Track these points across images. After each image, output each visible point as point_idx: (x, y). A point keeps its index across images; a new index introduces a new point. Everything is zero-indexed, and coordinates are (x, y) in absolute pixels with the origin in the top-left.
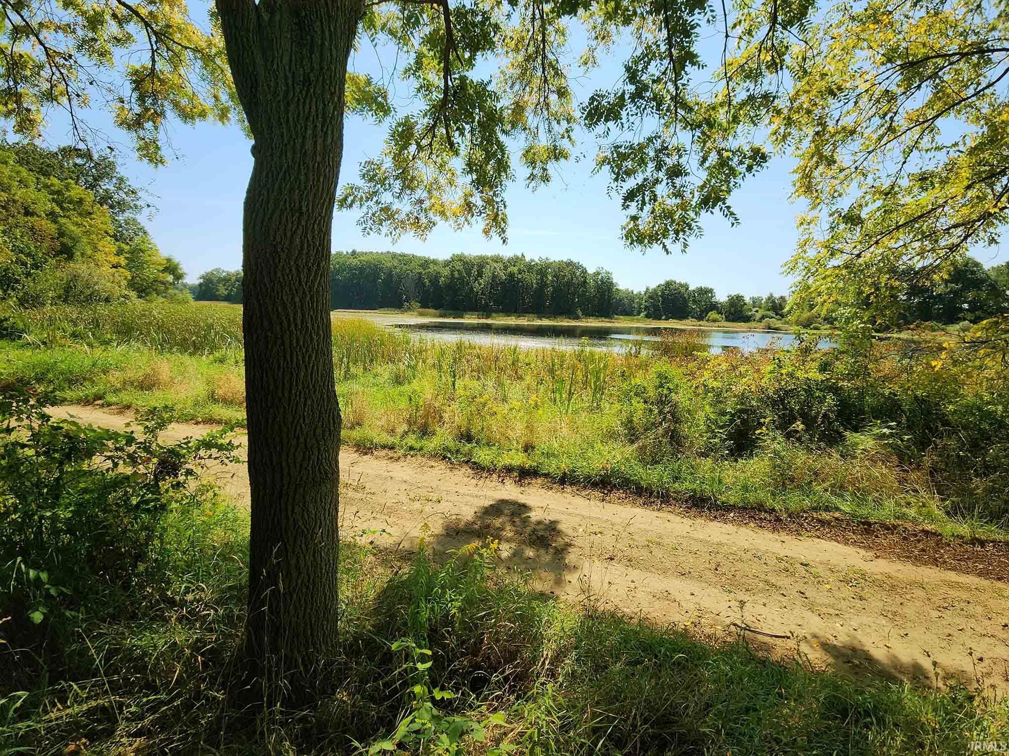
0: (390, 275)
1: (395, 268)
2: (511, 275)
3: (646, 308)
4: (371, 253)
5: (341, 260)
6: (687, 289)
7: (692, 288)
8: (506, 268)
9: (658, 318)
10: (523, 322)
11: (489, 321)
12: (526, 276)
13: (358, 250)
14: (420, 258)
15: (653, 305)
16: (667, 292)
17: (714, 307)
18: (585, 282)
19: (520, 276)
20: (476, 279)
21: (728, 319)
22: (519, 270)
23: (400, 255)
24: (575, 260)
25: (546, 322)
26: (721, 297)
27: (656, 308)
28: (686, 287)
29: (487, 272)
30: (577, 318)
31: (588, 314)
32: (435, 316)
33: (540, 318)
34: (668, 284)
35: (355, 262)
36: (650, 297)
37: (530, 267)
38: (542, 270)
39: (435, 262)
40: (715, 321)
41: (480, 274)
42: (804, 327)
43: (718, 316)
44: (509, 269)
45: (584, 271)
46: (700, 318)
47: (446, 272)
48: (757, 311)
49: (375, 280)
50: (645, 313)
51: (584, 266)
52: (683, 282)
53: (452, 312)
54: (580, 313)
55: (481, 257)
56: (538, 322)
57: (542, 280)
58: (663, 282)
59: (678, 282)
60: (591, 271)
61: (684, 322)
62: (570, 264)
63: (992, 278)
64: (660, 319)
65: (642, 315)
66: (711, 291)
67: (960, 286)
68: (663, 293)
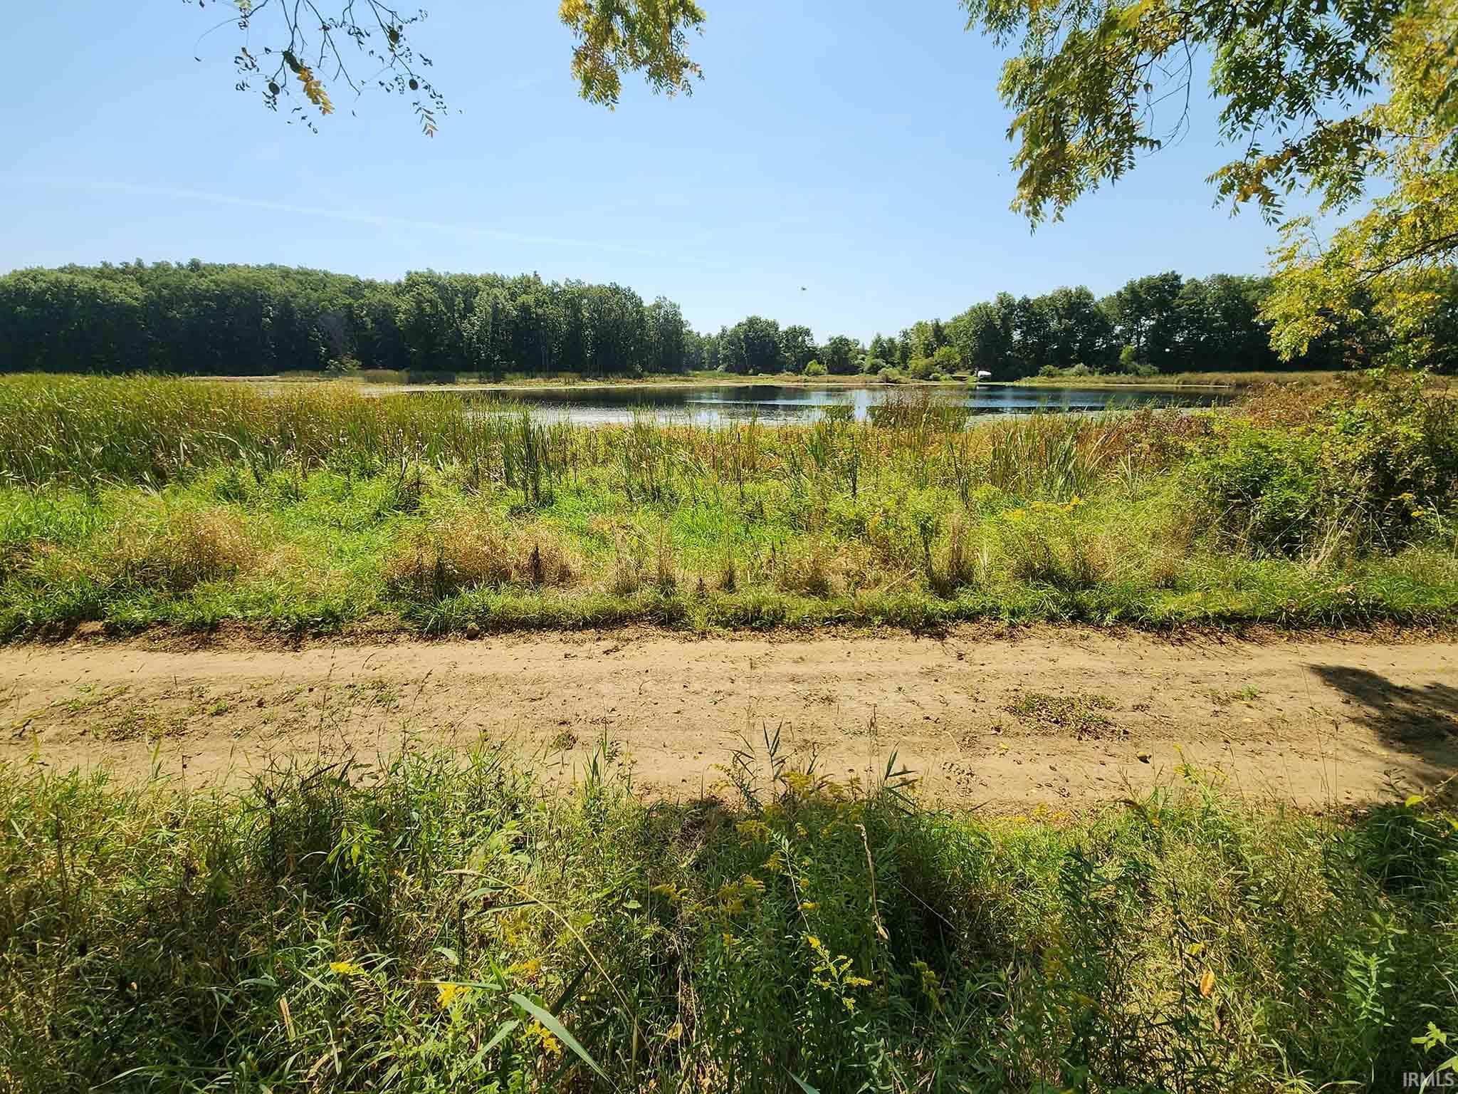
0: (286, 309)
1: (294, 296)
2: (525, 308)
3: (726, 358)
4: (235, 267)
5: (172, 281)
6: (777, 329)
7: (783, 328)
8: (513, 296)
9: (743, 372)
10: (558, 385)
11: (501, 387)
12: (550, 310)
13: (205, 261)
14: (341, 280)
15: (735, 354)
16: (751, 334)
17: (812, 354)
18: (642, 320)
19: (540, 311)
20: (463, 317)
21: (831, 372)
22: (537, 300)
23: (298, 273)
24: (623, 285)
25: (592, 385)
26: (820, 340)
27: (739, 358)
28: (774, 326)
29: (482, 303)
30: (639, 377)
31: (654, 371)
32: (401, 382)
33: (583, 378)
34: (752, 322)
35: (204, 284)
36: (730, 342)
37: (553, 296)
38: (572, 299)
39: (371, 286)
40: (816, 374)
41: (470, 309)
42: (922, 378)
43: (819, 367)
44: (520, 300)
45: (639, 304)
46: (797, 370)
47: (405, 304)
48: (863, 359)
49: (258, 321)
50: (725, 365)
51: (638, 294)
52: (770, 319)
53: (429, 373)
54: (639, 368)
55: (465, 278)
56: (582, 386)
57: (575, 315)
58: (744, 320)
59: (763, 319)
60: (648, 302)
61: (777, 376)
62: (616, 290)
63: (1104, 311)
64: (746, 373)
65: (720, 368)
66: (807, 333)
67: (1073, 321)
68: (746, 336)
